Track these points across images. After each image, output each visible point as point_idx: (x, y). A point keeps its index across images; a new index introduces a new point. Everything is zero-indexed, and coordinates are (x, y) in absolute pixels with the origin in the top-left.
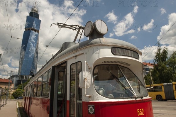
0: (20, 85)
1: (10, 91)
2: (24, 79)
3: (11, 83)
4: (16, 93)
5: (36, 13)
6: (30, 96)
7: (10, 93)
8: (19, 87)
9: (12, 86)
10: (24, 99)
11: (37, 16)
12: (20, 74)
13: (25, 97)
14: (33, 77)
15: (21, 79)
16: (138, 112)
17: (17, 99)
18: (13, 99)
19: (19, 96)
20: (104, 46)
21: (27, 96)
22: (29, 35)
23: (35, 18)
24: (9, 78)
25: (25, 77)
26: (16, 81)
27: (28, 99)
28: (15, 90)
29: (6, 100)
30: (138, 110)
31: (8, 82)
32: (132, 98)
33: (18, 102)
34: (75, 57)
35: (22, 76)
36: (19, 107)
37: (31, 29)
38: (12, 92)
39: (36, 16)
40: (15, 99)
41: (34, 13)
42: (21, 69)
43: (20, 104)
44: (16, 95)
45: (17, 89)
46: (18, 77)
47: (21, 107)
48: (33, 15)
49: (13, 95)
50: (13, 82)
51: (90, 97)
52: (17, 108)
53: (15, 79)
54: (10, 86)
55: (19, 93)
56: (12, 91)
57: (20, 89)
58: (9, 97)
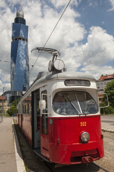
0: (14, 102)
1: (5, 108)
2: (18, 95)
3: (5, 100)
4: (11, 110)
5: (22, 18)
6: (21, 114)
7: (5, 111)
8: (13, 104)
9: (6, 103)
10: (18, 117)
11: (24, 21)
12: (12, 89)
13: (19, 114)
14: (23, 96)
15: (14, 95)
16: (81, 124)
17: (12, 116)
18: (8, 116)
19: (14, 114)
20: (60, 80)
21: (20, 113)
22: (17, 45)
23: (22, 24)
24: (2, 95)
25: (18, 92)
26: (9, 97)
27: (21, 116)
28: (9, 107)
29: (2, 118)
30: (81, 123)
31: (1, 99)
32: (78, 115)
33: (13, 120)
34: (43, 87)
35: (15, 92)
36: (14, 124)
37: (19, 39)
38: (7, 110)
39: (22, 21)
40: (11, 116)
41: (19, 19)
42: (13, 84)
43: (15, 121)
44: (10, 112)
45: (11, 106)
46: (11, 93)
47: (16, 123)
48: (19, 21)
49: (8, 112)
50: (6, 98)
51: (50, 114)
52: (12, 125)
53: (8, 96)
54: (4, 103)
55: (14, 110)
56: (7, 108)
57: (15, 105)
58: (4, 115)
